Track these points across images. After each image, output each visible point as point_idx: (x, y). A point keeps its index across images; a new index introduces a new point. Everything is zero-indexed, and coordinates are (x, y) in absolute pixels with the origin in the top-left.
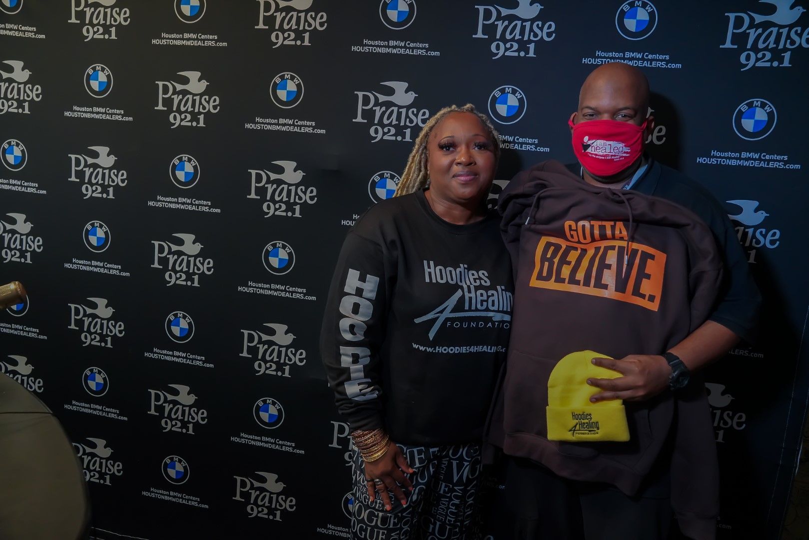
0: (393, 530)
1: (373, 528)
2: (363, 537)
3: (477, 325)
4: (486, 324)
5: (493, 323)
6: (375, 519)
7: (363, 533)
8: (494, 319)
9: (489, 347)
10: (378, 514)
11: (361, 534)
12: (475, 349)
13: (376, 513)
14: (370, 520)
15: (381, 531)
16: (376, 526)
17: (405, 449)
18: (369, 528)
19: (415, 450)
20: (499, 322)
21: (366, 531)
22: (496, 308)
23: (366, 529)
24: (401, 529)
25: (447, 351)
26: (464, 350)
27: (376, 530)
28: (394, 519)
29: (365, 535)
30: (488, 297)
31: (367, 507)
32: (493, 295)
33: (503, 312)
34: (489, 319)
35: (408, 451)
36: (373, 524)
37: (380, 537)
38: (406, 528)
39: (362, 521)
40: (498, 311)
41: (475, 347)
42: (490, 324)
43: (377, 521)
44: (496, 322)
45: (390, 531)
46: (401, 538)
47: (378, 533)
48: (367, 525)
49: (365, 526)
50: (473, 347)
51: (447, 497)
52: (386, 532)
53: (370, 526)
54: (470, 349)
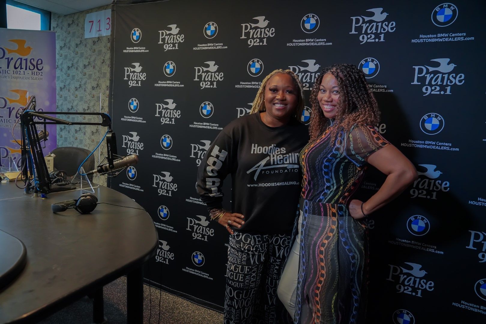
0: (247, 275)
1: (237, 273)
2: (232, 278)
3: (279, 171)
4: (284, 170)
5: (288, 170)
6: (238, 269)
7: (232, 276)
8: (288, 168)
9: (288, 182)
10: (239, 266)
11: (231, 277)
12: (280, 184)
13: (238, 266)
14: (235, 269)
15: (241, 275)
16: (238, 272)
17: (250, 236)
18: (235, 274)
19: (255, 236)
20: (291, 169)
21: (233, 275)
22: (288, 162)
23: (234, 274)
24: (251, 274)
25: (264, 186)
26: (273, 184)
27: (238, 274)
28: (248, 269)
29: (233, 277)
30: (283, 157)
31: (234, 264)
32: (286, 156)
33: (292, 164)
34: (285, 168)
35: (252, 237)
36: (237, 271)
37: (240, 278)
38: (254, 274)
39: (232, 271)
40: (290, 164)
41: (280, 183)
42: (286, 171)
43: (239, 270)
44: (289, 169)
45: (245, 275)
46: (251, 279)
47: (239, 276)
48: (234, 272)
49: (233, 273)
50: (278, 183)
51: (273, 265)
52: (243, 275)
53: (235, 273)
54: (277, 184)
